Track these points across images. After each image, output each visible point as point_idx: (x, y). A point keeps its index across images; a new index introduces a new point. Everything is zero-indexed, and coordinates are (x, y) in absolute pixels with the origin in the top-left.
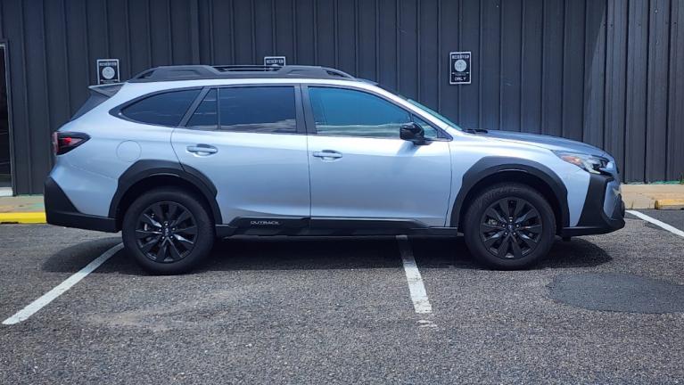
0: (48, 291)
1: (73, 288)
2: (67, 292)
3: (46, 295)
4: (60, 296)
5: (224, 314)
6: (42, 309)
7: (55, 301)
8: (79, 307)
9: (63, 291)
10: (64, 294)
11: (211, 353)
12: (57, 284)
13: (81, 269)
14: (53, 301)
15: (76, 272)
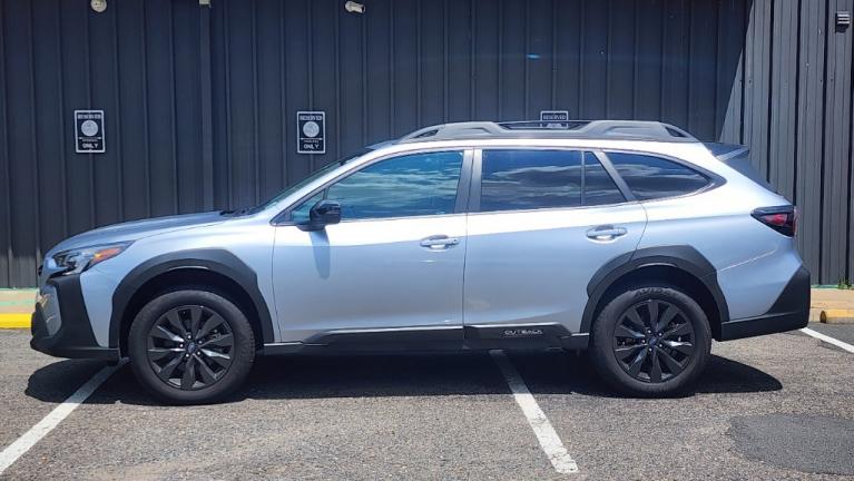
0: (26, 430)
1: (60, 426)
2: (53, 432)
3: (24, 436)
4: (43, 439)
5: (283, 469)
6: (20, 459)
7: (38, 447)
8: (73, 456)
9: (47, 431)
10: (49, 436)
12: (38, 420)
13: (68, 397)
14: (35, 447)
15: (61, 402)
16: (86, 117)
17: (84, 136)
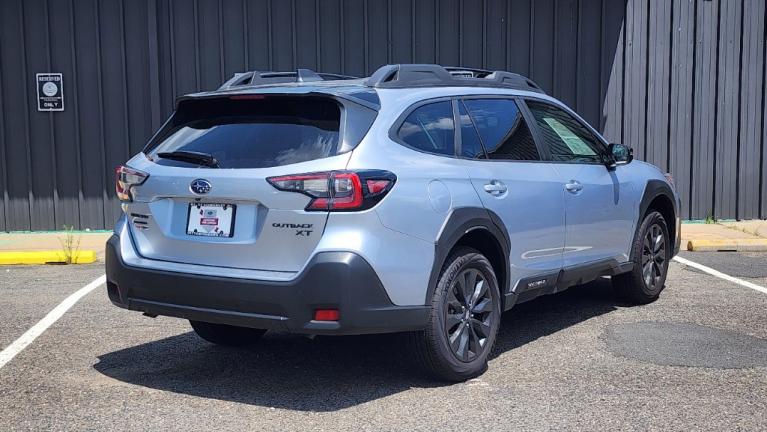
2: (30, 346)
7: (19, 357)
8: (49, 364)
10: (27, 349)
11: (226, 418)
12: (17, 337)
16: (47, 79)
17: (45, 96)
